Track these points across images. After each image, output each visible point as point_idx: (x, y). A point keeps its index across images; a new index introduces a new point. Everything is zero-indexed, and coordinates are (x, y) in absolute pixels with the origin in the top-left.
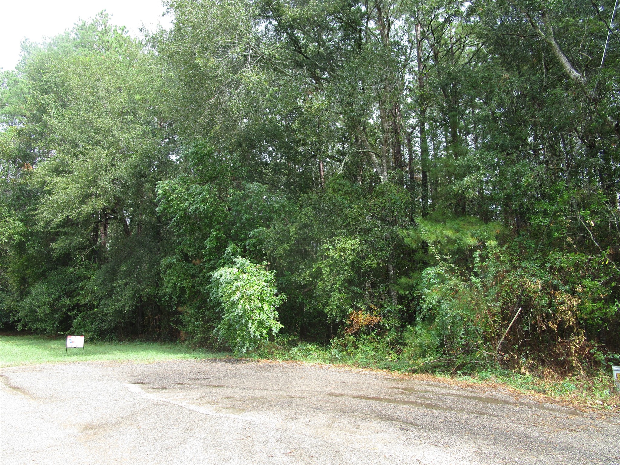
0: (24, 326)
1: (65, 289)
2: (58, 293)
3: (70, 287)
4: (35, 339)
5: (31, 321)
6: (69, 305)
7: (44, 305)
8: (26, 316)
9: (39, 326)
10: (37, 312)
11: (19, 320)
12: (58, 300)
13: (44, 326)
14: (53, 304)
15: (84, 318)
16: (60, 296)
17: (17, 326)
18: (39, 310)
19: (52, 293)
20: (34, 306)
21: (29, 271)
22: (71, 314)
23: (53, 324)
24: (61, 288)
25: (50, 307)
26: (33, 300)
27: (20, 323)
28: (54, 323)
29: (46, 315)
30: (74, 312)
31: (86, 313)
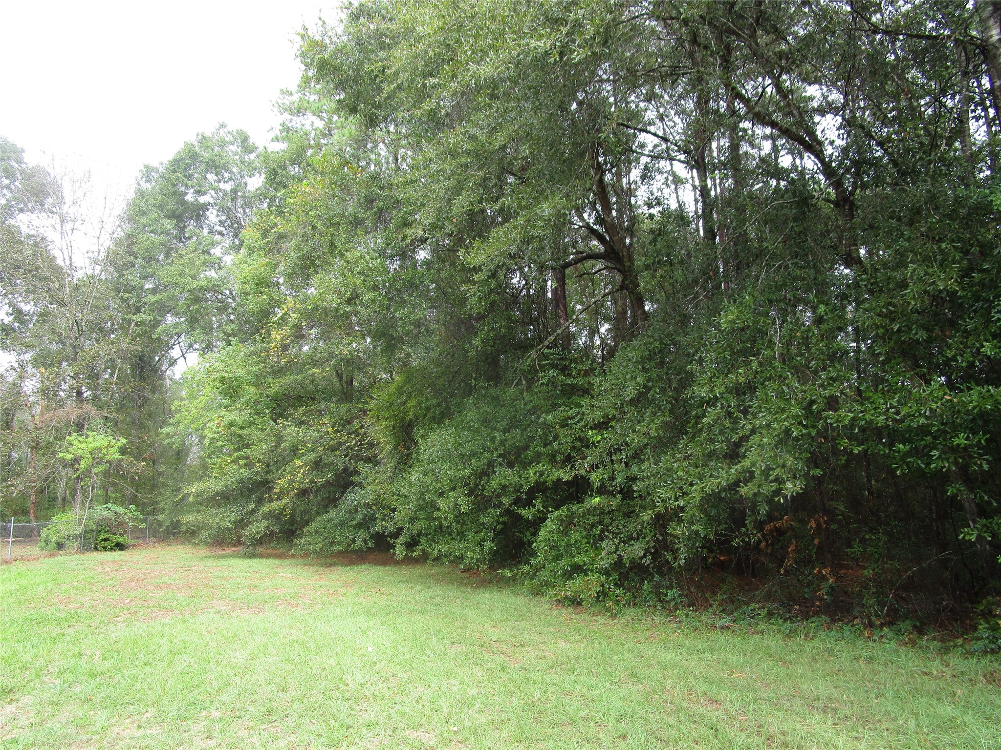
0: (411, 545)
1: (503, 443)
2: (486, 455)
3: (516, 437)
4: (439, 580)
5: (426, 535)
6: (518, 489)
7: (454, 489)
8: (412, 520)
9: (444, 549)
10: (439, 509)
11: (400, 530)
12: (486, 473)
13: (458, 547)
14: (477, 485)
15: (567, 524)
16: (491, 464)
17: (394, 547)
18: (441, 504)
19: (474, 454)
20: (428, 491)
21: (412, 403)
22: (528, 513)
23: (480, 544)
24: (493, 439)
25: (469, 495)
26: (426, 474)
27: (401, 539)
28: (484, 540)
29: (460, 518)
30: (534, 506)
31: (568, 510)
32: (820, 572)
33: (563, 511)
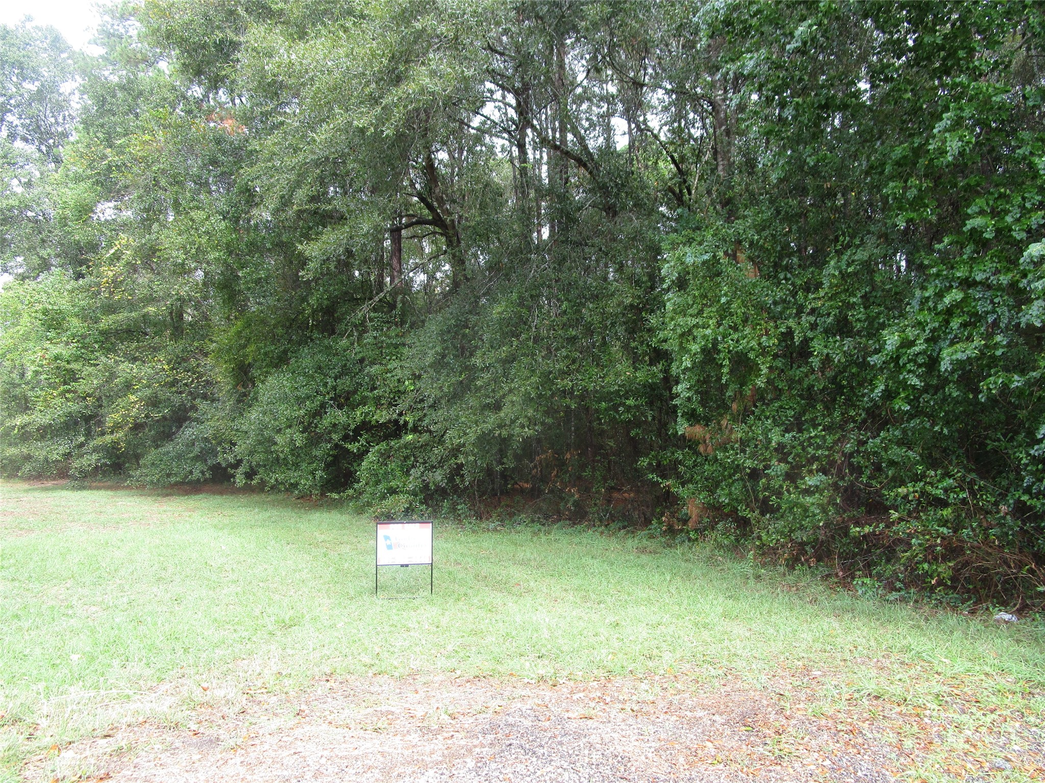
0: (249, 475)
1: (334, 388)
2: (319, 398)
3: (345, 383)
4: (274, 504)
5: (265, 466)
6: (346, 427)
7: (290, 427)
8: (251, 453)
9: (281, 477)
10: (275, 444)
11: (239, 463)
12: (319, 412)
13: (293, 476)
14: (310, 424)
15: (386, 456)
16: (323, 405)
17: (233, 476)
18: (279, 439)
19: (308, 397)
20: (266, 428)
21: (251, 348)
22: (353, 447)
23: (313, 473)
24: (325, 384)
25: (303, 432)
26: (265, 413)
27: (241, 470)
28: (316, 470)
29: (294, 450)
30: (359, 442)
31: (388, 445)
32: (570, 491)
33: (383, 446)
